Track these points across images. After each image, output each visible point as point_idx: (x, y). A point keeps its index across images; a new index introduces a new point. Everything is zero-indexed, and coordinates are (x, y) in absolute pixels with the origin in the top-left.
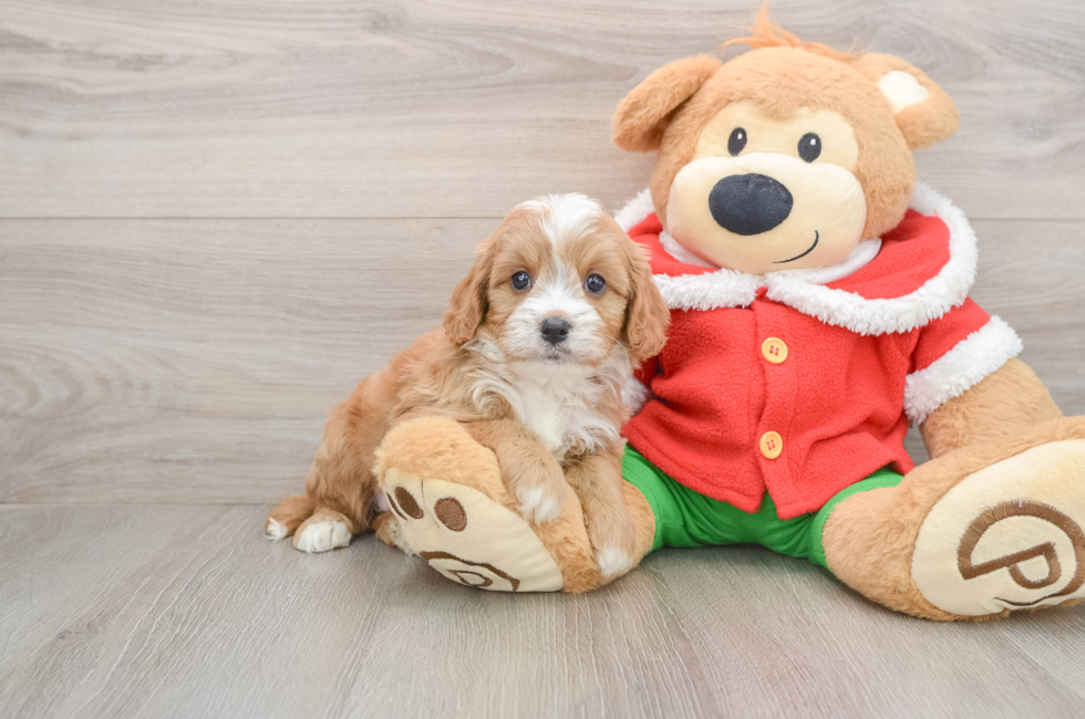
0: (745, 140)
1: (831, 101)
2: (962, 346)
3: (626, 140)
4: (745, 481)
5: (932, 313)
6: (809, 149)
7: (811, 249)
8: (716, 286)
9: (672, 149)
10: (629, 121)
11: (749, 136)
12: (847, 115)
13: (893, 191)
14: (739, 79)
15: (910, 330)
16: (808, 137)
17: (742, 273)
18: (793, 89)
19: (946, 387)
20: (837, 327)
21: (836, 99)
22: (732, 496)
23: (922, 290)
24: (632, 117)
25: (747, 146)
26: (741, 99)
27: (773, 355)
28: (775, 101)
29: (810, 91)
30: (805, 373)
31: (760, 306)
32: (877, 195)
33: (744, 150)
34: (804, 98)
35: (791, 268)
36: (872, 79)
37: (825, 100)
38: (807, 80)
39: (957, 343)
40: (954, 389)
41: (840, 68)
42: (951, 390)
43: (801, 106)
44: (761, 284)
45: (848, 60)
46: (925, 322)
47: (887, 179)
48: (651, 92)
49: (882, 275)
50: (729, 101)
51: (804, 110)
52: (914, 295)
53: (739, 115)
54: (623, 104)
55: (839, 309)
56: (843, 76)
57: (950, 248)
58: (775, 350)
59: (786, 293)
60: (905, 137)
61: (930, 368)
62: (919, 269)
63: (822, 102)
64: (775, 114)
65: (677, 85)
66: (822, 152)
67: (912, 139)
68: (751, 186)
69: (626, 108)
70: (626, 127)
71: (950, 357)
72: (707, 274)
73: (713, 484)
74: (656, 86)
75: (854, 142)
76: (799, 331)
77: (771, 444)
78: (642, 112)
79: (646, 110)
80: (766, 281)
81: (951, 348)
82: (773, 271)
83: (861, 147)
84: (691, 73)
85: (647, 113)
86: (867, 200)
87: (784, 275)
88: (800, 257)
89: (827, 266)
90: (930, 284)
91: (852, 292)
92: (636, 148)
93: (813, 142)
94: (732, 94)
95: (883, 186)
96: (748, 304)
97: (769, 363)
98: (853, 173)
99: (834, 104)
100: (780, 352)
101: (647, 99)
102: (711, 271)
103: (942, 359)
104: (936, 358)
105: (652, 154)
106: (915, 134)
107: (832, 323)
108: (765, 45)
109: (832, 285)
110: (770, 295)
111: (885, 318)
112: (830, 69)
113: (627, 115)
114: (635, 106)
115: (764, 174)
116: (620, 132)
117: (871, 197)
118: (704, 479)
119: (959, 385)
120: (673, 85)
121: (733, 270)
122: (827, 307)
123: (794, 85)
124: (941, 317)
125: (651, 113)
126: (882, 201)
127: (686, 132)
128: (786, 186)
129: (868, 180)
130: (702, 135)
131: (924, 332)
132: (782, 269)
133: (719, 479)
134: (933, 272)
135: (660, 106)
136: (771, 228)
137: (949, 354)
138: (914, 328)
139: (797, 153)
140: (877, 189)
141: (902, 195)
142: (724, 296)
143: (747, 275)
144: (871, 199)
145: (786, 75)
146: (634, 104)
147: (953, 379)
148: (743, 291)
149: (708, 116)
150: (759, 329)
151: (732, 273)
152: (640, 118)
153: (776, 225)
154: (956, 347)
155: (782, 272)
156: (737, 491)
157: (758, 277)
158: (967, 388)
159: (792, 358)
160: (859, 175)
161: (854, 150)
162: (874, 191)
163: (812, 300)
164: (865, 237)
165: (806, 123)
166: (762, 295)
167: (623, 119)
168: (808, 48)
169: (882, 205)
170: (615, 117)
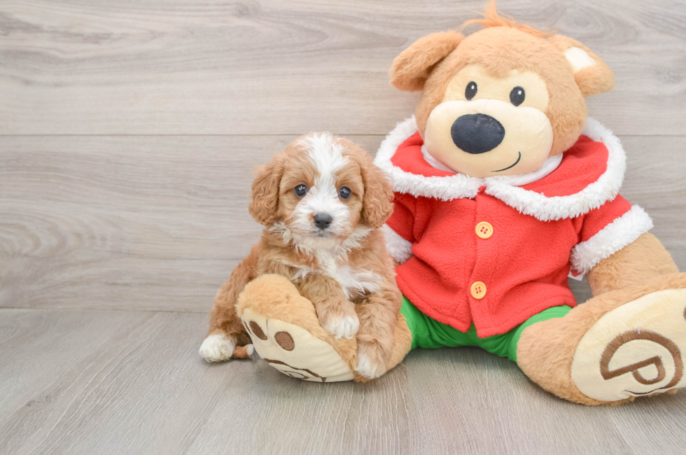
0: (476, 90)
1: (532, 66)
2: (610, 227)
3: (399, 83)
4: (461, 313)
5: (593, 205)
6: (517, 97)
7: (516, 163)
8: (453, 185)
9: (430, 93)
10: (400, 71)
11: (478, 88)
12: (543, 75)
13: (571, 124)
14: (474, 49)
15: (577, 216)
16: (517, 89)
17: (471, 177)
18: (507, 58)
19: (600, 252)
20: (528, 216)
21: (535, 64)
22: (453, 321)
23: (586, 190)
24: (402, 68)
25: (477, 94)
26: (474, 63)
27: (482, 233)
28: (496, 65)
29: (518, 59)
30: (505, 244)
31: (480, 198)
32: (560, 128)
33: (475, 97)
34: (514, 64)
35: (501, 175)
36: (561, 50)
37: (529, 65)
38: (517, 51)
39: (606, 225)
40: (604, 253)
41: (539, 42)
42: (602, 254)
43: (512, 68)
44: (482, 184)
45: (546, 37)
46: (587, 211)
47: (567, 117)
48: (415, 53)
49: (561, 180)
50: (467, 64)
51: (515, 71)
52: (581, 193)
53: (472, 73)
54: (397, 60)
55: (530, 205)
56: (542, 48)
57: (608, 163)
58: (484, 230)
59: (497, 192)
60: (580, 89)
61: (589, 241)
62: (585, 177)
63: (526, 67)
64: (496, 74)
65: (432, 50)
66: (526, 99)
67: (584, 90)
68: (478, 123)
69: (398, 63)
70: (399, 75)
71: (601, 234)
72: (448, 178)
73: (441, 313)
74: (419, 49)
75: (546, 92)
76: (503, 218)
77: (478, 290)
78: (408, 66)
79: (411, 65)
80: (486, 182)
81: (602, 228)
82: (490, 176)
83: (551, 96)
84: (442, 42)
85: (412, 67)
86: (553, 130)
87: (497, 179)
88: (508, 168)
89: (526, 173)
90: (591, 187)
91: (540, 193)
92: (405, 89)
93: (520, 93)
94: (468, 59)
95: (564, 121)
96: (473, 197)
97: (479, 238)
98: (545, 113)
99: (535, 67)
100: (487, 232)
101: (413, 58)
102: (451, 174)
103: (597, 235)
104: (593, 234)
105: (417, 93)
106: (586, 86)
107: (524, 213)
108: (493, 25)
109: (527, 187)
110: (487, 192)
111: (561, 208)
112: (533, 43)
113: (399, 67)
114: (404, 62)
115: (487, 114)
116: (395, 78)
117: (556, 129)
118: (435, 309)
119: (607, 251)
120: (429, 49)
121: (465, 175)
122: (523, 203)
123: (508, 55)
124: (599, 208)
125: (414, 67)
126: (564, 132)
127: (438, 82)
128: (501, 122)
129: (554, 118)
130: (449, 85)
131: (586, 217)
132: (497, 175)
133: (444, 310)
134: (594, 179)
135: (420, 63)
136: (490, 150)
137: (601, 232)
138: (580, 215)
139: (509, 100)
140: (561, 124)
141: (578, 128)
142: (457, 192)
143: (474, 178)
144: (556, 130)
145: (503, 48)
146: (403, 60)
147: (604, 247)
148: (471, 189)
149: (452, 74)
150: (477, 216)
151: (464, 176)
152: (407, 69)
153: (493, 148)
154: (606, 227)
155: (496, 177)
156: (456, 318)
157: (481, 180)
158: (613, 253)
159: (496, 235)
160: (548, 114)
161: (546, 98)
162: (559, 125)
163: (513, 198)
164: (552, 153)
165: (516, 80)
166: (482, 191)
167: (397, 70)
168: (520, 27)
169: (563, 134)
170: (392, 68)
